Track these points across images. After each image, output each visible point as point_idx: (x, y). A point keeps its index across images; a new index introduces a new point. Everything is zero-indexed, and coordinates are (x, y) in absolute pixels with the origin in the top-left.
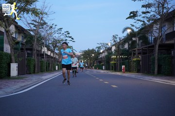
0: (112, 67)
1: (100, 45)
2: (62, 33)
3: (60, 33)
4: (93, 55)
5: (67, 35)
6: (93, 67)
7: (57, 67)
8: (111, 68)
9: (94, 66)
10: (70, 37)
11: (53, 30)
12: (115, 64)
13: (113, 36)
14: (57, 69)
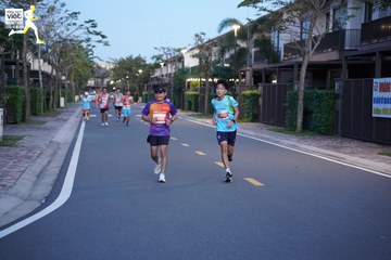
0: (189, 102)
1: (161, 53)
2: (79, 23)
3: (74, 24)
4: (140, 71)
5: (91, 30)
6: (140, 98)
7: (62, 100)
8: (186, 104)
9: (141, 95)
10: (97, 34)
11: (56, 17)
12: (196, 96)
13: (197, 35)
14: (62, 104)
